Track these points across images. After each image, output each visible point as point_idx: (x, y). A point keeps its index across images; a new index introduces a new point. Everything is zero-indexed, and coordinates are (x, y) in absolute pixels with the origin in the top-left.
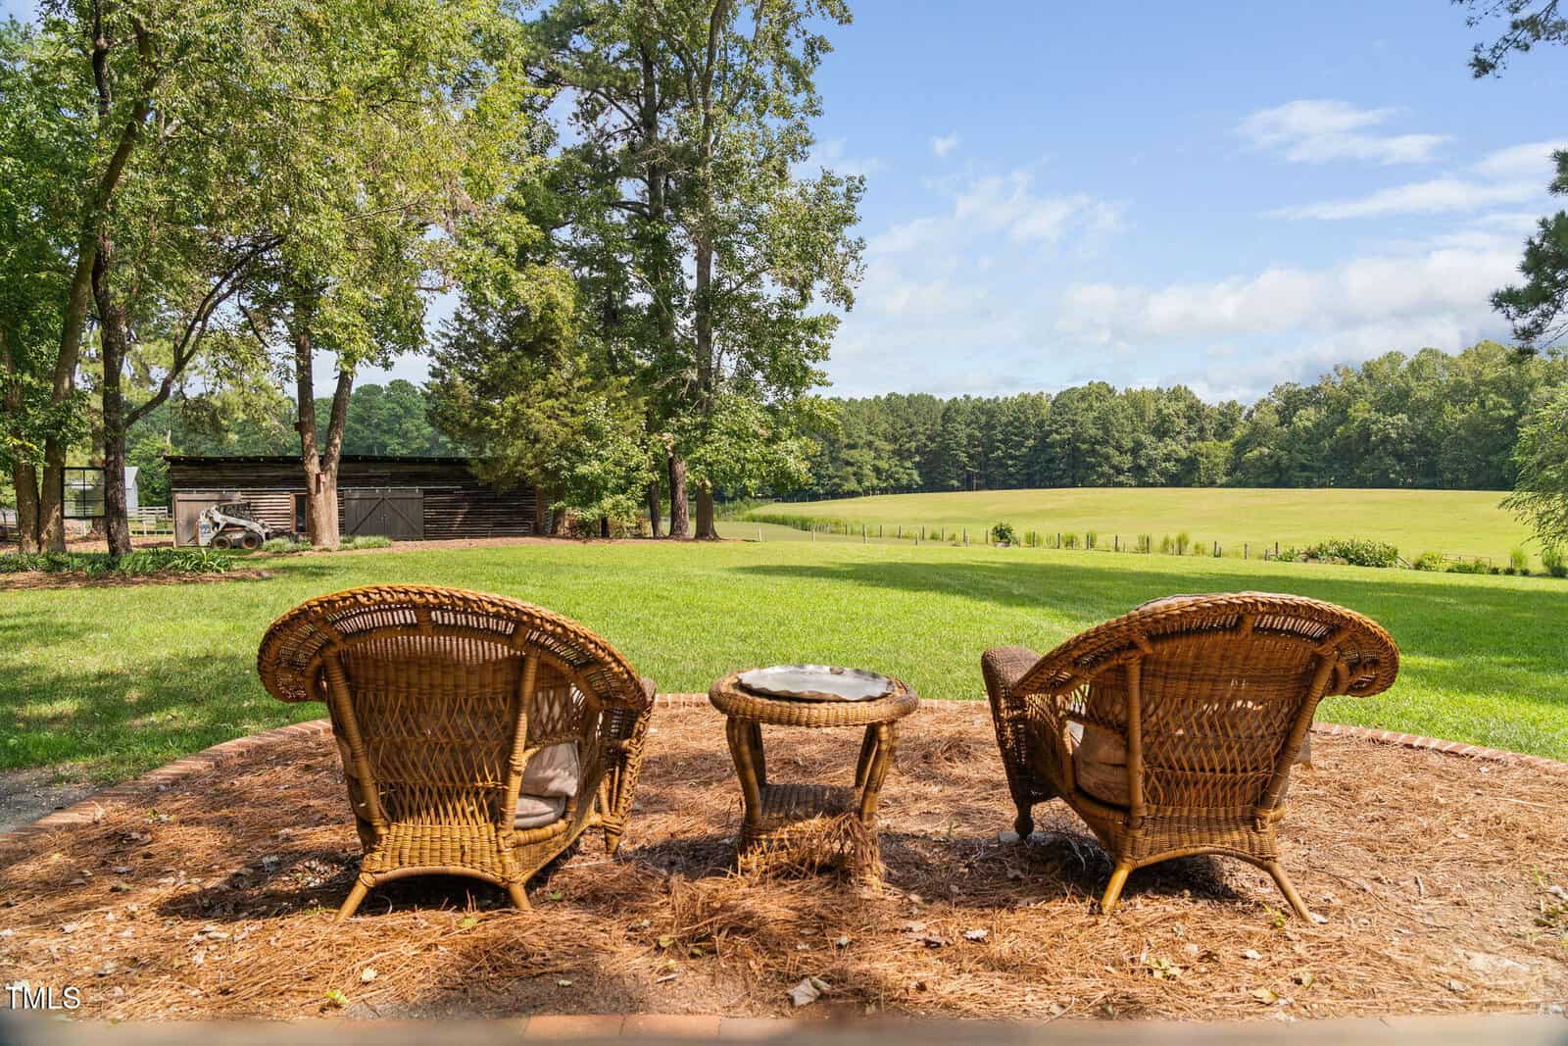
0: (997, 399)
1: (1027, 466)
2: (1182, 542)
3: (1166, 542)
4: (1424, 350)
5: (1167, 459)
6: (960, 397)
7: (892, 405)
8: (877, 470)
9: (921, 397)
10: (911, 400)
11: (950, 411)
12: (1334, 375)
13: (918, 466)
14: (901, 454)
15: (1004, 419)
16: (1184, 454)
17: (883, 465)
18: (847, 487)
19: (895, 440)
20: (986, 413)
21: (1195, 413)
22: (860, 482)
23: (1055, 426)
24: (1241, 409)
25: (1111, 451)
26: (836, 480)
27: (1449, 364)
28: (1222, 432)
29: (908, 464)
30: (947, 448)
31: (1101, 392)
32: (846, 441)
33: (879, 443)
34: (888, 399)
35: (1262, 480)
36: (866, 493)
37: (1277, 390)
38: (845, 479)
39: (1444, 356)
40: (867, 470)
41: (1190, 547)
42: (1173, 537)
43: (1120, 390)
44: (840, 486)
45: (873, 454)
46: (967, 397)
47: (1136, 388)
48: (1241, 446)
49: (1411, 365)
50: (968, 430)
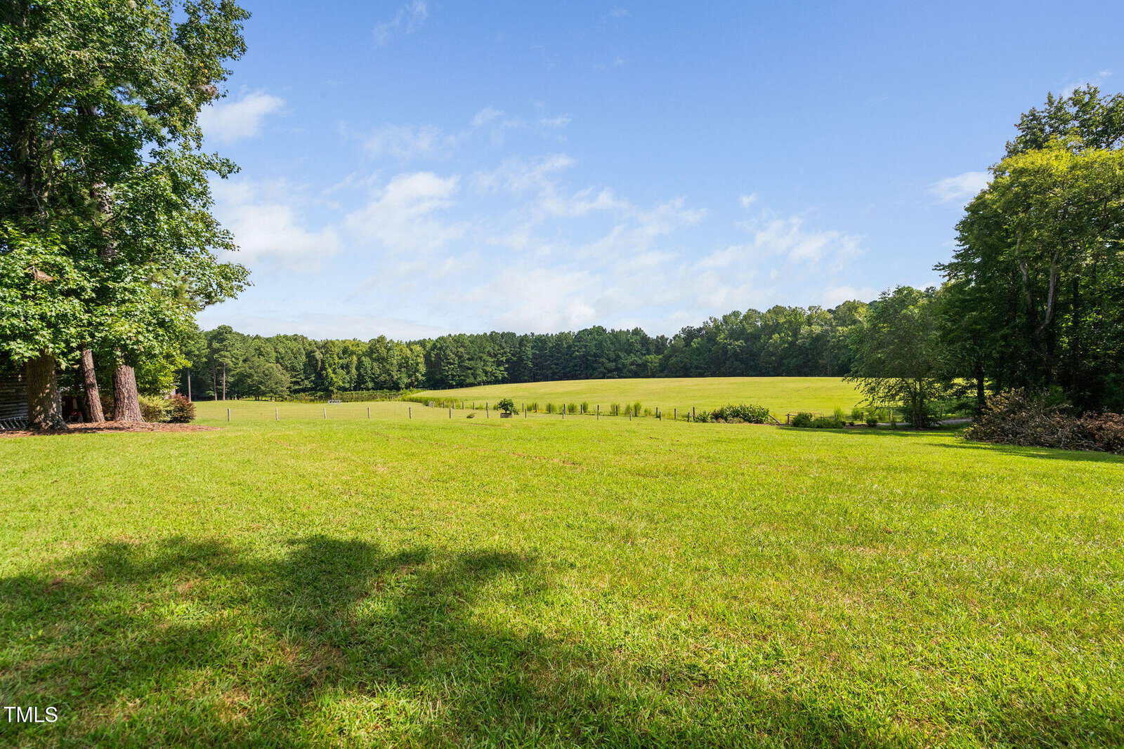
0: (547, 334)
1: (563, 369)
2: (637, 408)
3: (628, 408)
4: (750, 310)
5: (632, 364)
6: (529, 334)
7: (493, 337)
8: (486, 372)
9: (508, 333)
10: (503, 335)
11: (523, 340)
12: (709, 321)
13: (506, 369)
14: (499, 363)
15: (551, 345)
16: (640, 362)
17: (489, 369)
18: (468, 381)
19: (495, 356)
20: (541, 341)
21: (645, 340)
22: (475, 378)
23: (577, 348)
24: (667, 339)
25: (604, 360)
26: (462, 377)
27: (762, 317)
28: (658, 351)
29: (502, 368)
30: (523, 360)
31: (599, 331)
32: (467, 356)
33: (485, 357)
34: (491, 335)
35: (678, 374)
36: (479, 384)
37: (683, 330)
38: (467, 376)
39: (759, 313)
40: (479, 372)
41: (642, 412)
42: (632, 405)
43: (609, 330)
44: (465, 380)
45: (482, 363)
46: (533, 334)
47: (617, 329)
48: (667, 358)
49: (745, 316)
50: (533, 351)
